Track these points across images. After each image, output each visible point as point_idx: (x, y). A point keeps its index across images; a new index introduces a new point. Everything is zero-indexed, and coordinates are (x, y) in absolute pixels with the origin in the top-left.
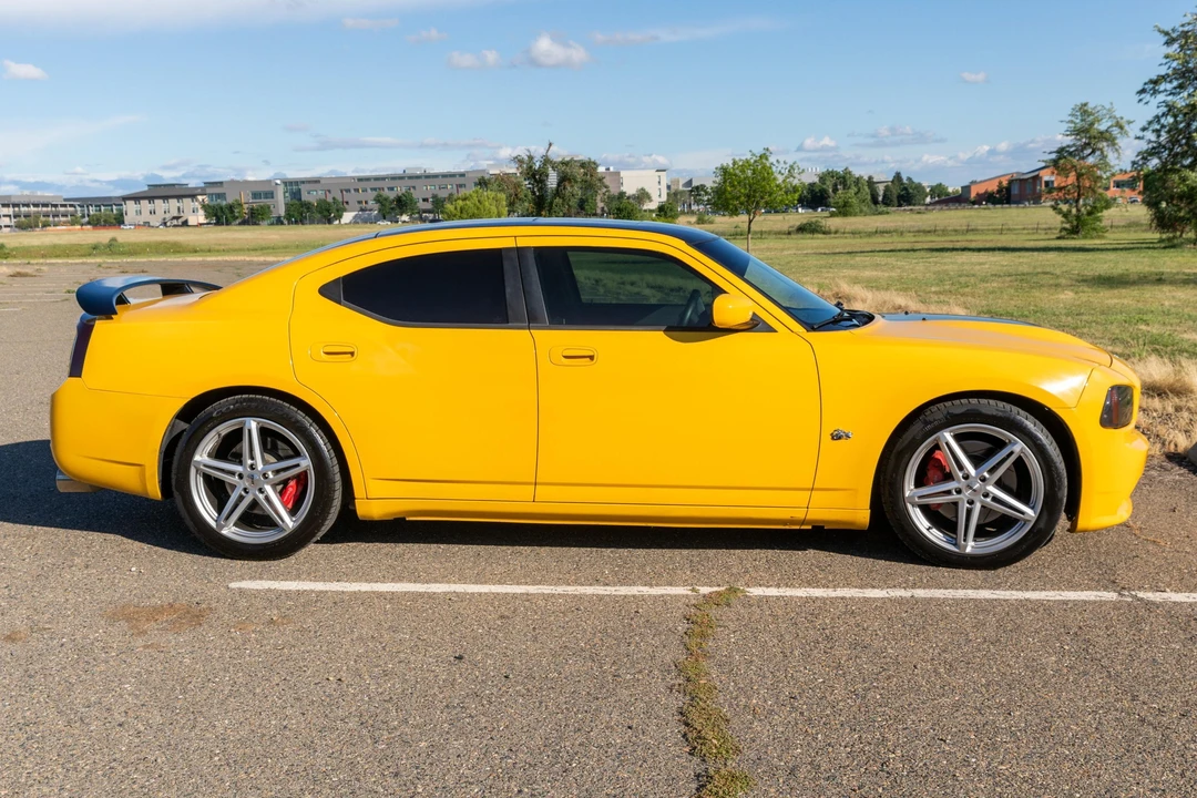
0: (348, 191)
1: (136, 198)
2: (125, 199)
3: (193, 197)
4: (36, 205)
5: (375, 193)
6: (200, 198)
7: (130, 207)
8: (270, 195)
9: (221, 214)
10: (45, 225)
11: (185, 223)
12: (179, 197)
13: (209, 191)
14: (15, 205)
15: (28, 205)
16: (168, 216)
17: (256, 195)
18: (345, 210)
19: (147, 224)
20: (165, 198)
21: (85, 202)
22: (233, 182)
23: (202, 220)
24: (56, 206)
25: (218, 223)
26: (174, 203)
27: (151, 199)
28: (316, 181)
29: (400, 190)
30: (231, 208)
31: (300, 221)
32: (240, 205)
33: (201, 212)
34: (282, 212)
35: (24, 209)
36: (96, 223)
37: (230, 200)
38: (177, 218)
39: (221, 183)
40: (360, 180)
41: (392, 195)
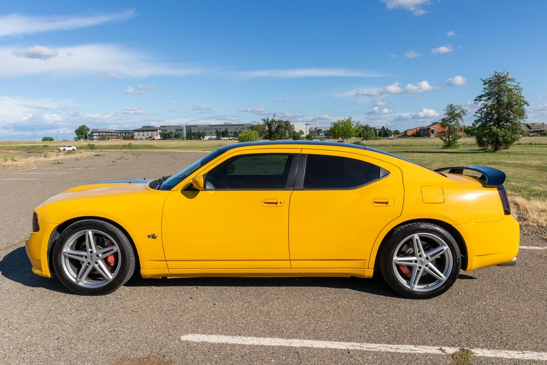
0: (206, 129)
1: (138, 131)
2: (135, 131)
3: (156, 131)
4: (105, 132)
5: (216, 130)
6: (158, 131)
7: (136, 134)
8: (181, 130)
9: (166, 136)
10: (108, 139)
11: (154, 139)
12: (152, 131)
13: (162, 129)
14: (99, 132)
15: (103, 132)
16: (148, 137)
17: (177, 130)
18: (205, 136)
19: (141, 139)
20: (147, 131)
21: (121, 132)
22: (169, 126)
23: (159, 138)
24: (112, 133)
25: (164, 139)
26: (150, 133)
27: (143, 131)
28: (196, 126)
29: (223, 130)
30: (169, 134)
31: (191, 139)
32: (172, 134)
33: (159, 135)
34: (185, 136)
35: (101, 134)
36: (125, 138)
37: (168, 131)
38: (151, 137)
39: (166, 126)
40: (211, 126)
41: (221, 131)
